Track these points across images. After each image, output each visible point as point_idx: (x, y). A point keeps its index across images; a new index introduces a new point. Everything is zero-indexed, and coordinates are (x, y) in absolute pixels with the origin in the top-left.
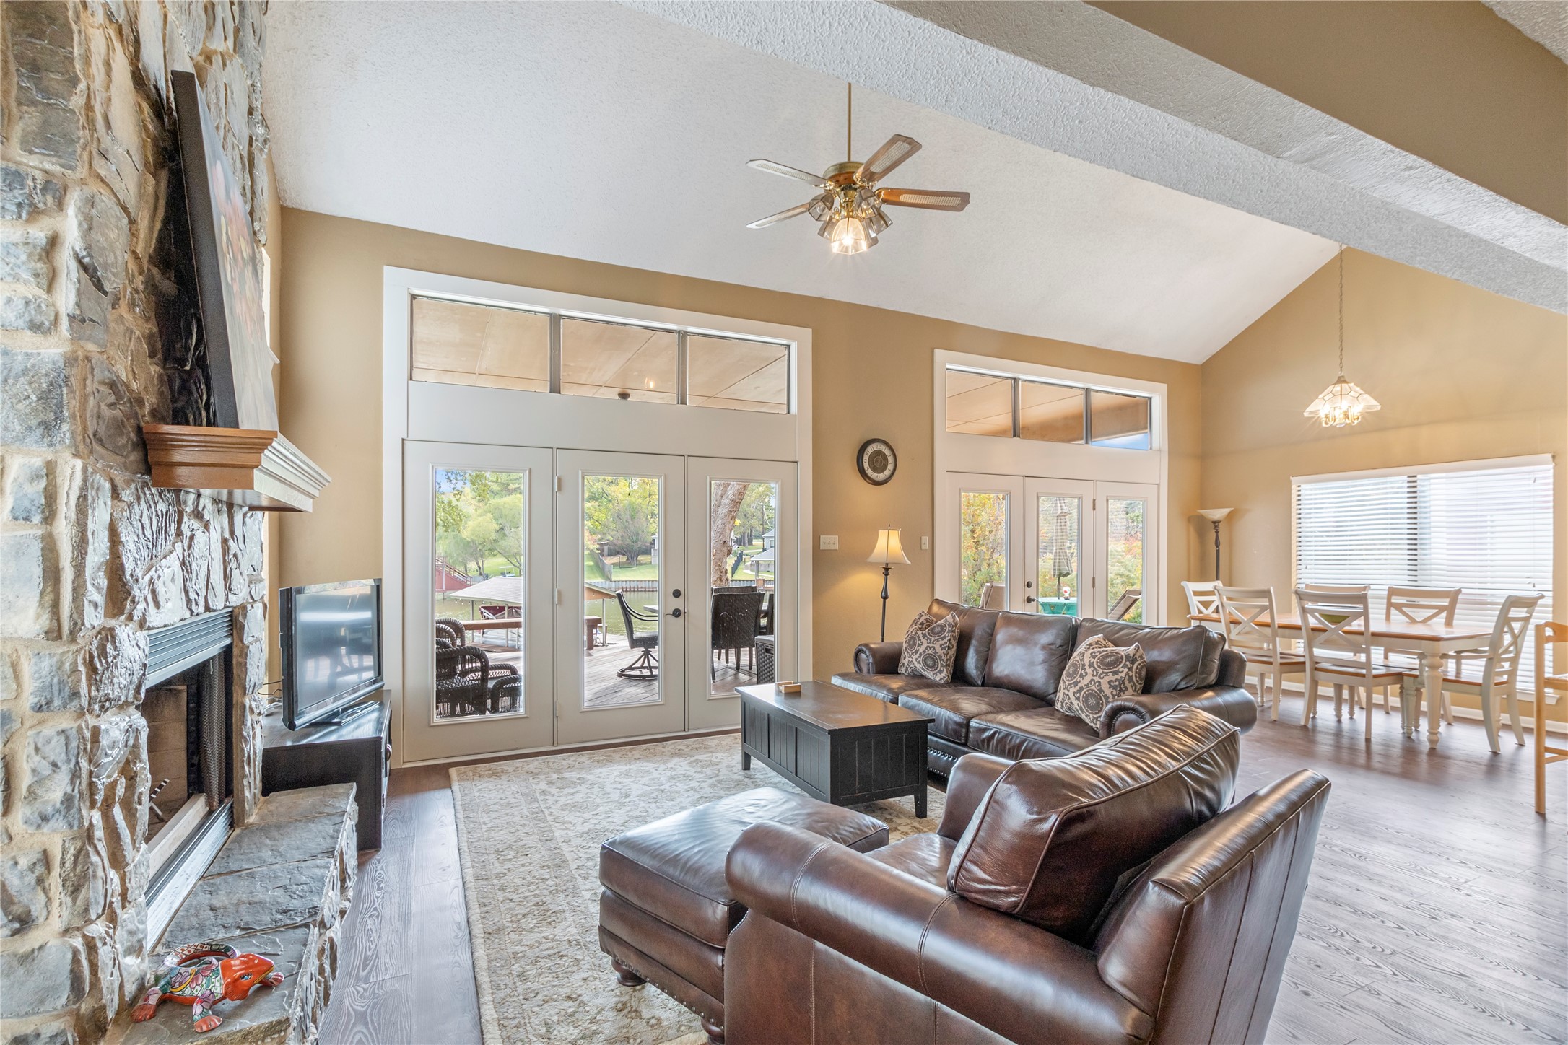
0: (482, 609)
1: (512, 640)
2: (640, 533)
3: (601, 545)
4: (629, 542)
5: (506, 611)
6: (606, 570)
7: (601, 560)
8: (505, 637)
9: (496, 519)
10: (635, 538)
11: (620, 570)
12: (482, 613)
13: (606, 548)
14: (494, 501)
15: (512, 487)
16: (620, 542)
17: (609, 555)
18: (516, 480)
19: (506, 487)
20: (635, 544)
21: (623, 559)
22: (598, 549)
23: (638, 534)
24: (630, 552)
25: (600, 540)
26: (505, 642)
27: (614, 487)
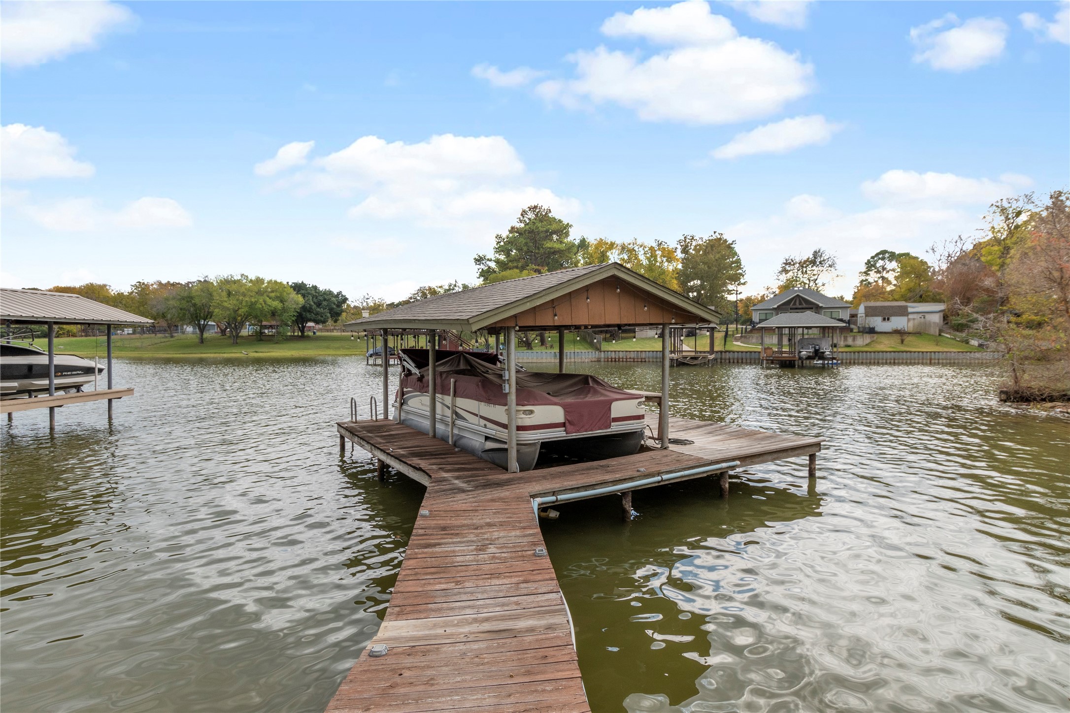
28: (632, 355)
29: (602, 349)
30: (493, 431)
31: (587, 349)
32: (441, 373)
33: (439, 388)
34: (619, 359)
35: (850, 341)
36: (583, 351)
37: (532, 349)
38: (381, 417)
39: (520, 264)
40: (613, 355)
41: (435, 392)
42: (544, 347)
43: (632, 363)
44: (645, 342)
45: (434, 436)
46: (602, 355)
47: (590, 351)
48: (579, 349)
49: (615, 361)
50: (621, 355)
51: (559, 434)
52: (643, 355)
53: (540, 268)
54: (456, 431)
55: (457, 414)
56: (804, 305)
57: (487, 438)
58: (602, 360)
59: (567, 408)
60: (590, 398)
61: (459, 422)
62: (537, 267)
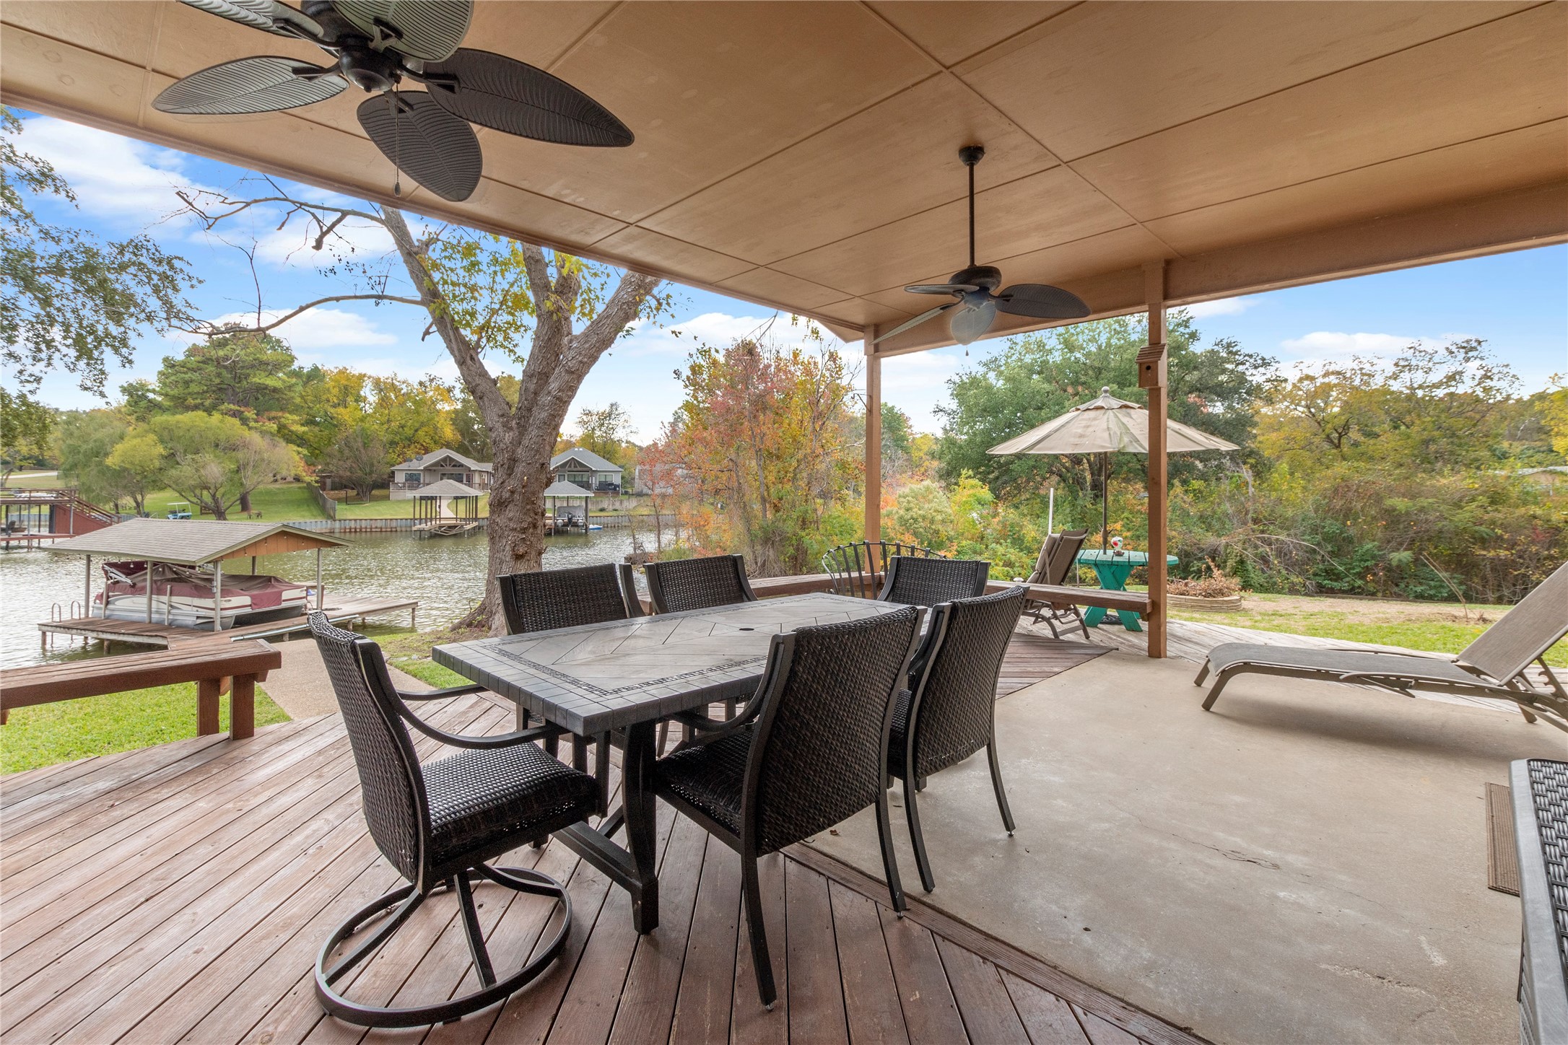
0: (107, 568)
1: (157, 612)
2: (375, 463)
3: (321, 477)
4: (359, 473)
5: (148, 571)
6: (328, 506)
7: (321, 495)
8: (145, 607)
9: (162, 441)
10: (368, 470)
11: (347, 507)
12: (106, 572)
13: (328, 481)
14: (159, 419)
15: (190, 401)
16: (348, 474)
17: (332, 490)
18: (198, 393)
19: (183, 403)
20: (368, 477)
21: (352, 493)
22: (316, 482)
23: (372, 465)
24: (361, 486)
25: (322, 471)
26: (145, 615)
27: (341, 410)
28: (379, 524)
29: (337, 517)
30: (203, 613)
31: (315, 516)
32: (156, 582)
33: (154, 591)
34: (361, 529)
35: (617, 505)
36: (308, 521)
37: (225, 519)
38: (83, 616)
39: (207, 403)
40: (353, 524)
41: (152, 593)
42: (245, 515)
43: (379, 534)
44: (402, 505)
45: (150, 622)
46: (337, 524)
47: (319, 519)
48: (303, 516)
49: (356, 532)
50: (364, 524)
51: (248, 610)
52: (394, 524)
53: (242, 409)
54: (171, 617)
55: (171, 606)
56: (579, 469)
57: (198, 617)
58: (337, 530)
59: (253, 597)
60: (269, 590)
61: (174, 611)
62: (237, 408)
